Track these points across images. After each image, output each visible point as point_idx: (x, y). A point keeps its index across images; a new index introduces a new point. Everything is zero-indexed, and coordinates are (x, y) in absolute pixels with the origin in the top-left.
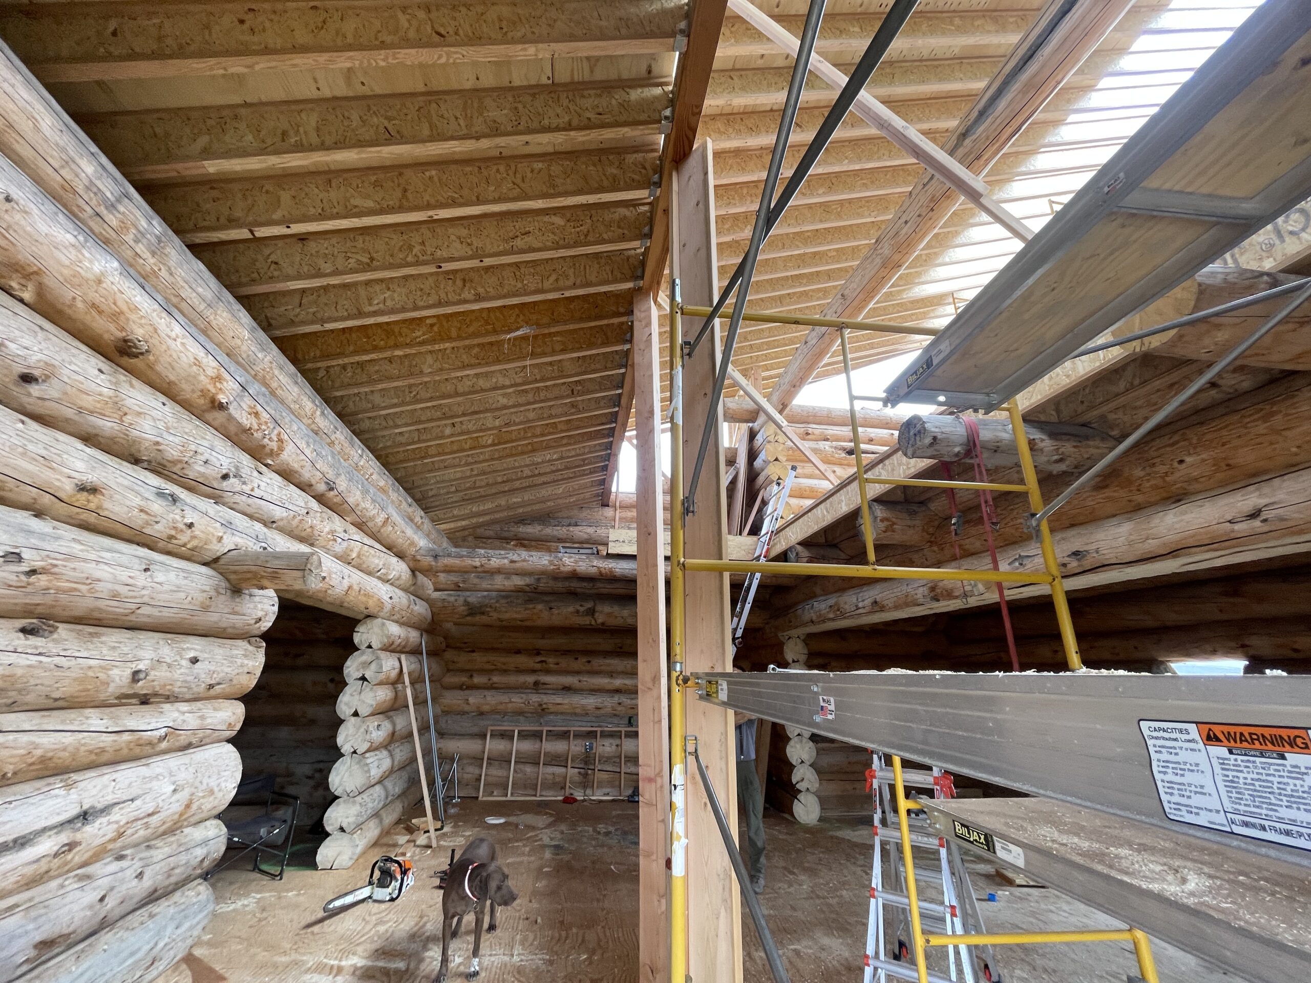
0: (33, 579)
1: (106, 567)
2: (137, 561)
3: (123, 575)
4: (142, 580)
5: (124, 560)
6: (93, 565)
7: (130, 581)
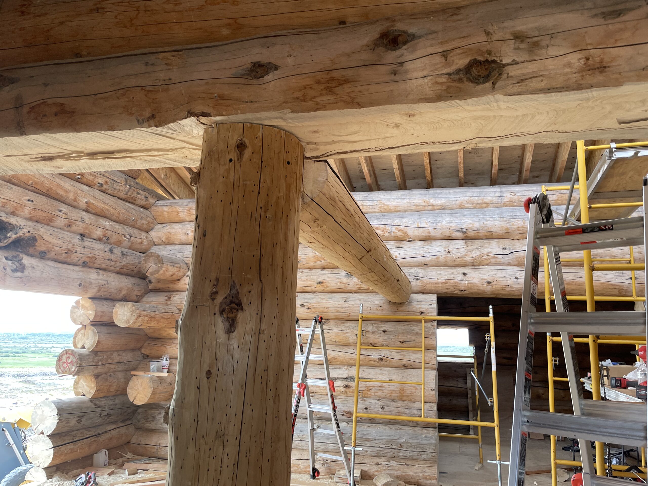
0: (310, 310)
1: (329, 303)
2: (342, 299)
3: (337, 305)
4: (344, 305)
5: (336, 300)
6: (325, 303)
7: (339, 306)
